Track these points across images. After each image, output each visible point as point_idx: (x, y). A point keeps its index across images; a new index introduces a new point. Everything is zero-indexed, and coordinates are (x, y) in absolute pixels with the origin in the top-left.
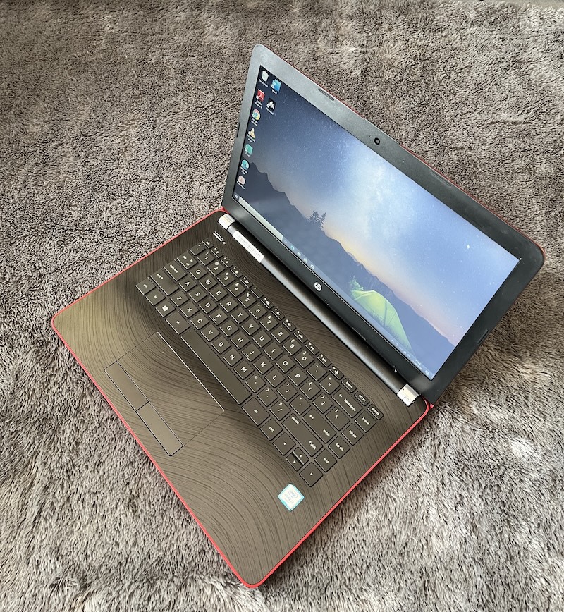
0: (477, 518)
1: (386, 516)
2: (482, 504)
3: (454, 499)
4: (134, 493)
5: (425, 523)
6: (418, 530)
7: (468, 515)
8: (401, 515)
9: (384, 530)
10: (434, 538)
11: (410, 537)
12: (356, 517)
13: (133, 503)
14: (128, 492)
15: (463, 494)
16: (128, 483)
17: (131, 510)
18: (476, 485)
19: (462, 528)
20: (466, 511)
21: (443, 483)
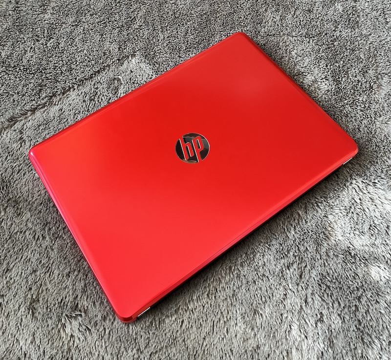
0: (335, 334)
1: (253, 329)
2: (340, 322)
3: (315, 316)
4: (34, 297)
5: (287, 337)
6: (280, 343)
7: (327, 331)
8: (266, 330)
9: (250, 342)
10: (294, 351)
11: (273, 349)
12: (226, 329)
13: (33, 306)
14: (29, 296)
15: (323, 312)
16: (31, 289)
17: (31, 313)
18: (336, 305)
19: (320, 343)
20: (325, 328)
21: (306, 302)
